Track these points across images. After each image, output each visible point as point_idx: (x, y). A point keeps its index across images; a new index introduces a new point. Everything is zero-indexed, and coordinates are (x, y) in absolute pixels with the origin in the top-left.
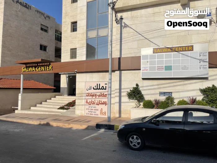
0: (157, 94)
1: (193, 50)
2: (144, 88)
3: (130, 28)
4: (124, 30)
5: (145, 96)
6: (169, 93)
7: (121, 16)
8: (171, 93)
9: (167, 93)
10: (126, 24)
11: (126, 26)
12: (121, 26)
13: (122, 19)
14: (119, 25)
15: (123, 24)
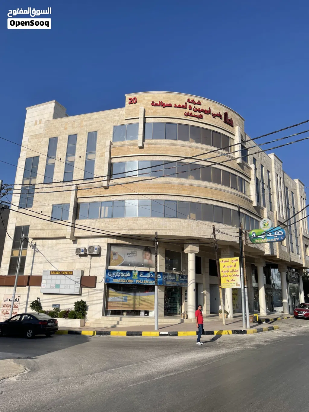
0: (51, 306)
1: (72, 274)
2: (44, 301)
3: (40, 252)
4: (36, 254)
5: (43, 308)
6: (58, 305)
7: (36, 243)
8: (60, 305)
9: (57, 305)
10: (38, 250)
11: (38, 251)
12: (35, 250)
13: (35, 245)
14: (33, 250)
15: (36, 249)
